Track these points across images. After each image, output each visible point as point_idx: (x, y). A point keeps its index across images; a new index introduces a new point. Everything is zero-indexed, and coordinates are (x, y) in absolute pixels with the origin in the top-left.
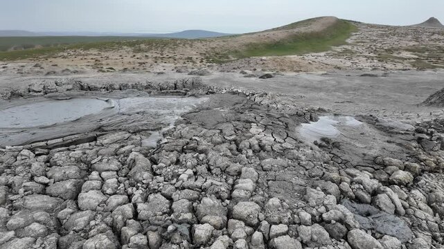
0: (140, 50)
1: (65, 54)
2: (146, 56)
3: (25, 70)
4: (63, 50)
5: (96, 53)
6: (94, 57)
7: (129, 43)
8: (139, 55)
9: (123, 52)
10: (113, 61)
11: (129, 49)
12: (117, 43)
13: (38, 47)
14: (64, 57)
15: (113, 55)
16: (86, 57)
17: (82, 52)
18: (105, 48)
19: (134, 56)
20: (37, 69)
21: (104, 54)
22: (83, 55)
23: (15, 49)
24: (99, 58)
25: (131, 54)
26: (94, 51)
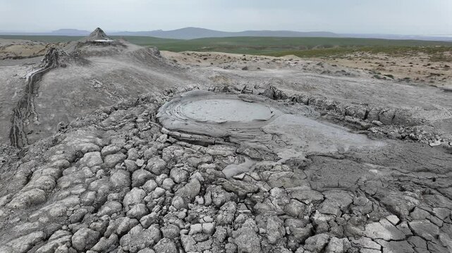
0: (441, 59)
1: (352, 56)
2: (446, 66)
3: (309, 67)
4: (352, 52)
5: (383, 57)
6: (380, 61)
7: (428, 48)
8: (435, 65)
9: (416, 59)
10: (399, 68)
11: (426, 56)
12: (413, 49)
13: (336, 47)
14: (350, 59)
15: (402, 62)
16: (370, 61)
17: (369, 55)
18: (396, 53)
19: (429, 65)
20: (319, 67)
21: (391, 59)
22: (369, 58)
23: (318, 47)
24: (384, 63)
25: (426, 62)
26: (382, 56)
